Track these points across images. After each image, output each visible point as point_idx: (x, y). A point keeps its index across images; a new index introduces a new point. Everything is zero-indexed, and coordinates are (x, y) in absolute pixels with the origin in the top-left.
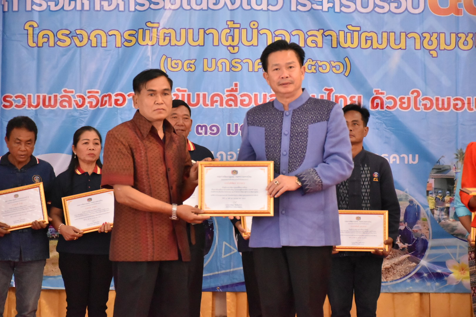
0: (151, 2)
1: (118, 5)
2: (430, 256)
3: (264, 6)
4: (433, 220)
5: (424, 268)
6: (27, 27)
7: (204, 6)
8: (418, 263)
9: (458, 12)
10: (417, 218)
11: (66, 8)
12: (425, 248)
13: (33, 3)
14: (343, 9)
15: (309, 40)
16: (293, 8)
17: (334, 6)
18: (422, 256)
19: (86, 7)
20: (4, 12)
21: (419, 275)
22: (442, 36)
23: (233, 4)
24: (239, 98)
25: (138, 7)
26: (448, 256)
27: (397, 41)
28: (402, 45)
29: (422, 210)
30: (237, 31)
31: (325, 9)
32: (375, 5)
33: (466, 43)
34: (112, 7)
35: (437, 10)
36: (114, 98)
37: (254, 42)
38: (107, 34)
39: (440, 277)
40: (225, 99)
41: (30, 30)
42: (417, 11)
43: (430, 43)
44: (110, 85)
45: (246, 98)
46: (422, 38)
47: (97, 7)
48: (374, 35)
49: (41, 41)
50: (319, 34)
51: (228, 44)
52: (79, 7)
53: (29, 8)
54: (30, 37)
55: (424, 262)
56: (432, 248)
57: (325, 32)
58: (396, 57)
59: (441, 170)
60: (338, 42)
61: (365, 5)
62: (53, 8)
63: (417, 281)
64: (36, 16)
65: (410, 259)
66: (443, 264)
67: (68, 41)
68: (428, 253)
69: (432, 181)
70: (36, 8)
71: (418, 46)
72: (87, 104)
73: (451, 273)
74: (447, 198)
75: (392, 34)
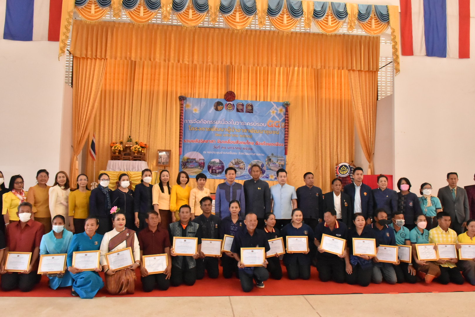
0: (213, 122)
1: (207, 123)
2: (266, 174)
3: (235, 124)
4: (266, 167)
5: (265, 176)
6: (189, 126)
7: (224, 124)
8: (263, 175)
9: (273, 127)
10: (263, 166)
11: (197, 123)
12: (265, 172)
13: (190, 122)
14: (251, 125)
15: (244, 131)
16: (241, 125)
17: (249, 125)
18: (264, 173)
19: (201, 123)
20: (185, 123)
21: (263, 177)
22: (270, 131)
23: (229, 123)
24: (230, 142)
25: (211, 123)
26: (269, 174)
27: (261, 132)
28: (262, 133)
29: (265, 165)
30: (230, 129)
31: (247, 125)
32: (257, 125)
33: (274, 133)
34: (206, 123)
35: (269, 126)
36: (206, 141)
37: (233, 131)
38: (205, 129)
39: (267, 178)
40: (227, 142)
41: (190, 127)
42: (265, 126)
43: (267, 132)
44: (205, 138)
45: (232, 142)
46: (266, 131)
47: (203, 123)
48: (256, 130)
49: (192, 129)
50: (246, 130)
51: (229, 131)
52: (199, 123)
53: (189, 123)
54: (190, 128)
55: (265, 175)
56: (267, 172)
57: (247, 129)
58: (260, 135)
59: (269, 157)
60: (250, 132)
61: (255, 125)
62: (194, 123)
63: (263, 178)
64: (191, 125)
65: (262, 174)
66: (268, 175)
67: (197, 129)
68: (265, 173)
69: (267, 159)
70: (191, 123)
71: (265, 133)
72: (200, 142)
73: (269, 177)
74: (269, 163)
75: (260, 131)
